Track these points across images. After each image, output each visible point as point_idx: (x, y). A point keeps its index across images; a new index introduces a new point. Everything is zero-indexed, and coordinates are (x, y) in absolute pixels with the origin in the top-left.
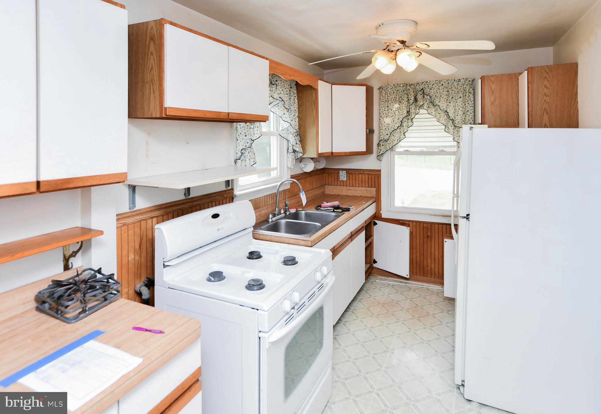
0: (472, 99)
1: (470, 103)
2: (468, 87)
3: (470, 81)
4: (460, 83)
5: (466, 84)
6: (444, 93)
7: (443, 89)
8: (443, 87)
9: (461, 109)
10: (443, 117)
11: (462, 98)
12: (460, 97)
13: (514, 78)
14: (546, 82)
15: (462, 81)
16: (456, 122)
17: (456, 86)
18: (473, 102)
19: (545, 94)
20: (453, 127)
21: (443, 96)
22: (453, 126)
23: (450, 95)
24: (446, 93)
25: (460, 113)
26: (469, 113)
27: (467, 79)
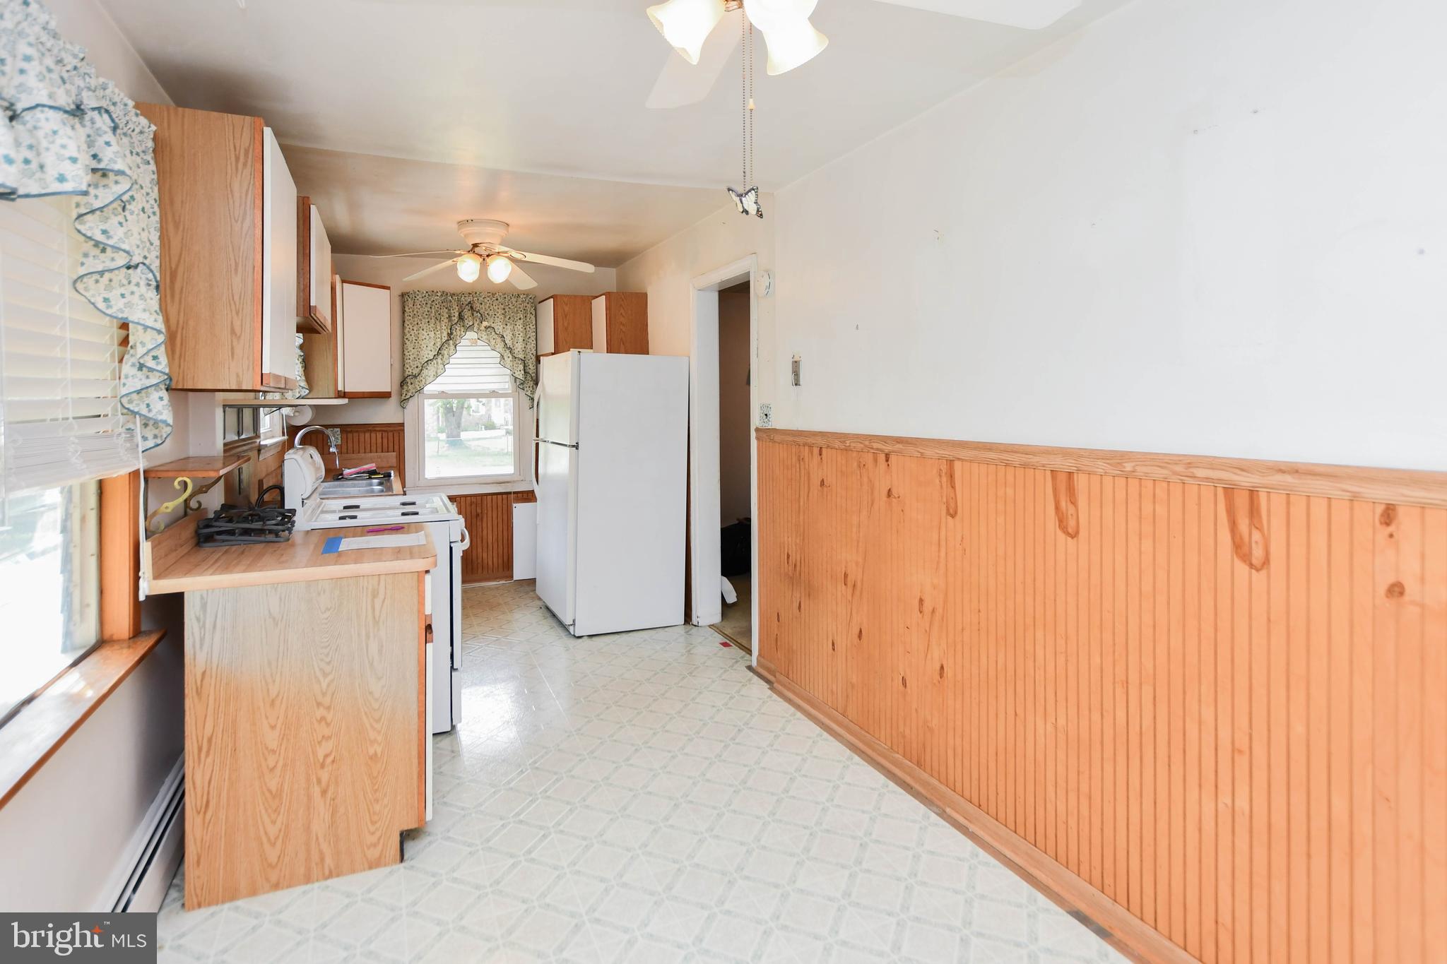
0: (534, 322)
1: (532, 327)
2: (529, 305)
3: (531, 298)
4: (520, 300)
5: (527, 301)
6: (499, 311)
7: (498, 305)
8: (498, 302)
9: (521, 334)
10: (500, 346)
11: (522, 320)
12: (520, 319)
13: (587, 301)
14: (622, 311)
15: (521, 297)
16: (516, 351)
17: (514, 302)
18: (535, 327)
19: (621, 323)
20: (511, 358)
21: (498, 315)
22: (511, 356)
23: (507, 314)
24: (503, 312)
25: (521, 339)
26: (530, 340)
27: (527, 295)
